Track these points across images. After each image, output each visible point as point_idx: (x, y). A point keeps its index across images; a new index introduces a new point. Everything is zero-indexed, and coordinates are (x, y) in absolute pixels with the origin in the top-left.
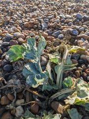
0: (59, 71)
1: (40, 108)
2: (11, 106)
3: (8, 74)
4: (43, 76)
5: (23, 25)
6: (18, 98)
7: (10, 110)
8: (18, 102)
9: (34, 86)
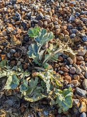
0: (47, 58)
1: (27, 68)
2: (17, 59)
3: (25, 42)
4: (37, 55)
5: (58, 9)
6: (22, 58)
7: (16, 60)
8: (21, 59)
9: (29, 57)
